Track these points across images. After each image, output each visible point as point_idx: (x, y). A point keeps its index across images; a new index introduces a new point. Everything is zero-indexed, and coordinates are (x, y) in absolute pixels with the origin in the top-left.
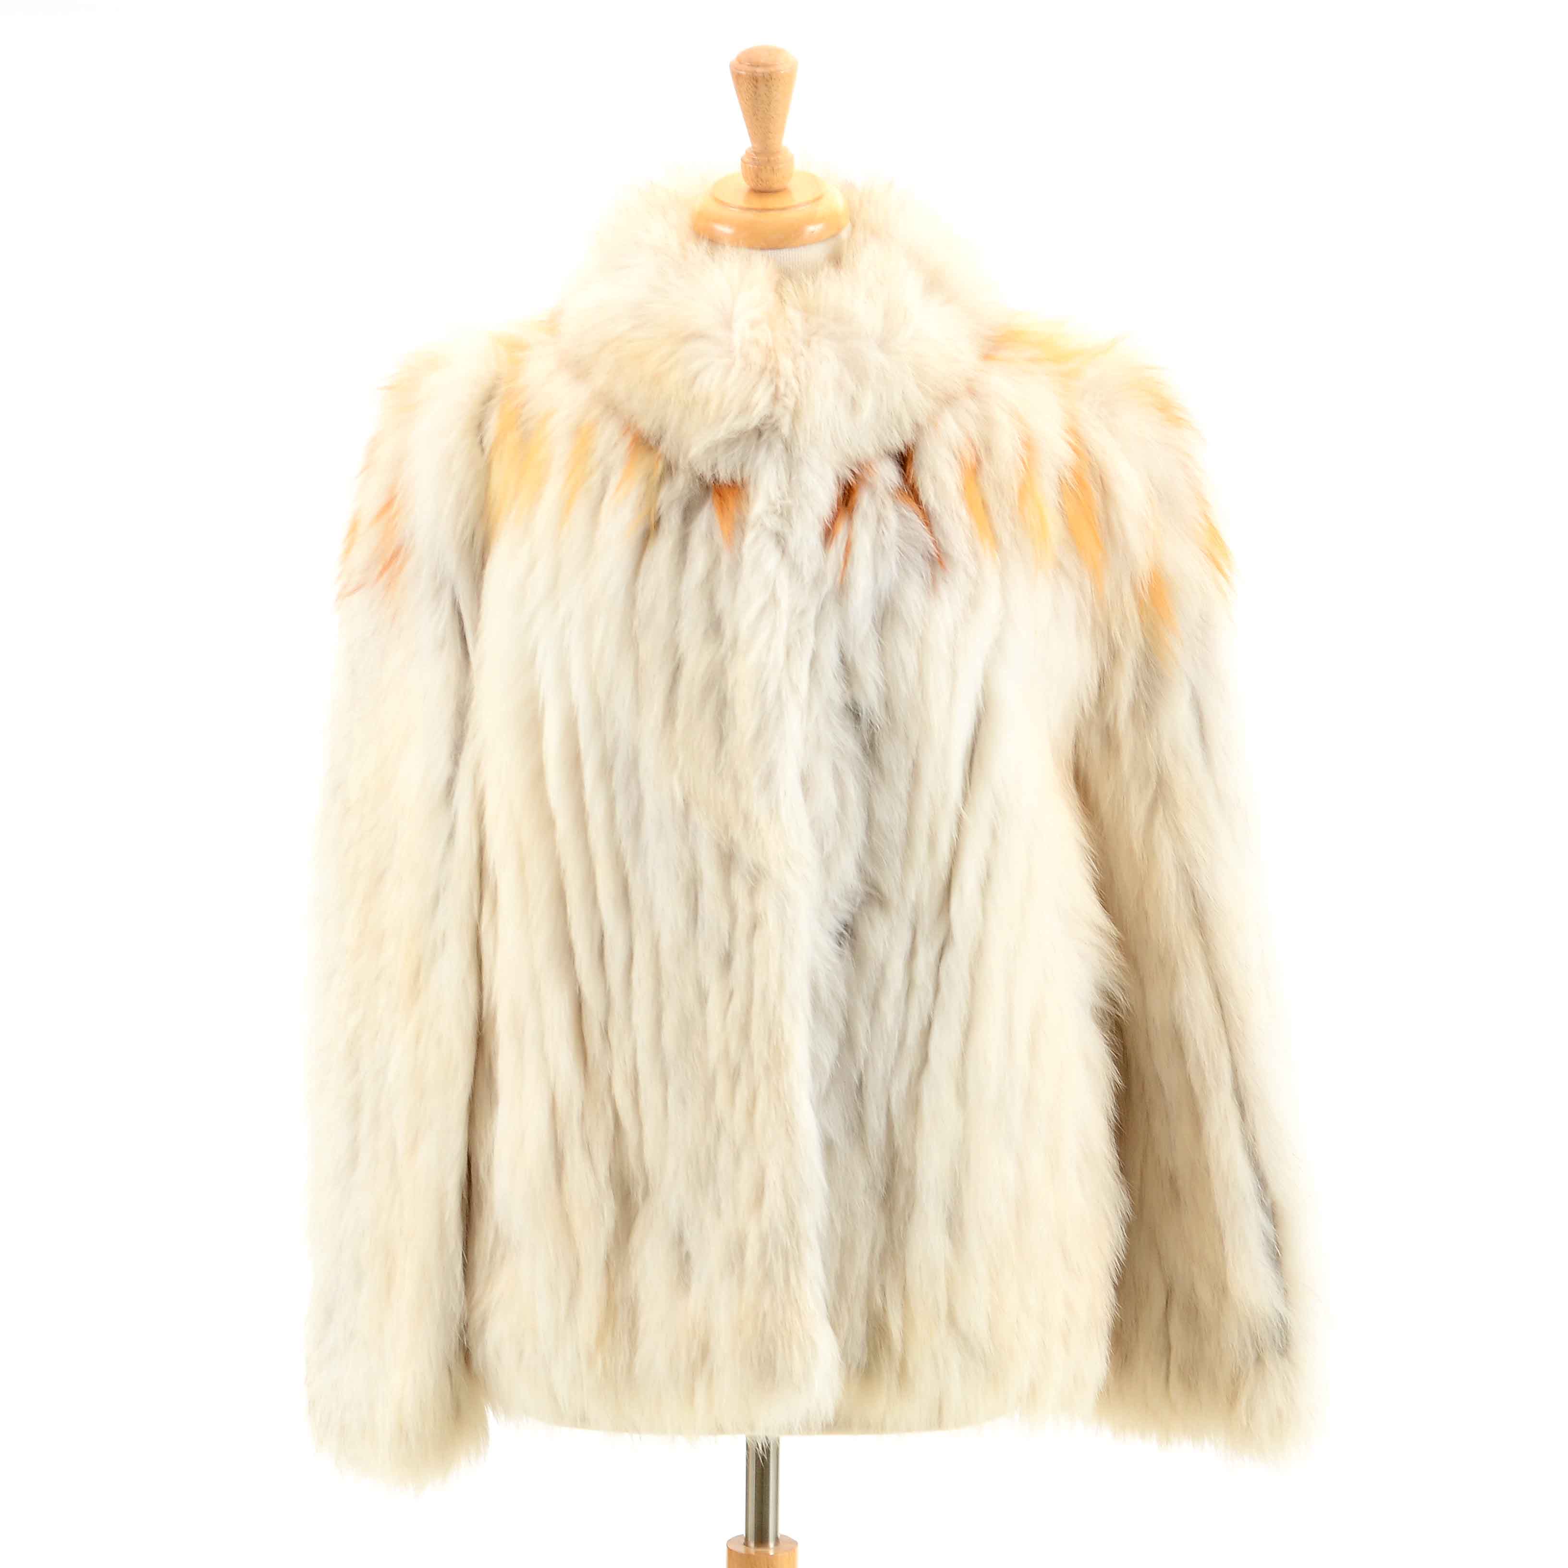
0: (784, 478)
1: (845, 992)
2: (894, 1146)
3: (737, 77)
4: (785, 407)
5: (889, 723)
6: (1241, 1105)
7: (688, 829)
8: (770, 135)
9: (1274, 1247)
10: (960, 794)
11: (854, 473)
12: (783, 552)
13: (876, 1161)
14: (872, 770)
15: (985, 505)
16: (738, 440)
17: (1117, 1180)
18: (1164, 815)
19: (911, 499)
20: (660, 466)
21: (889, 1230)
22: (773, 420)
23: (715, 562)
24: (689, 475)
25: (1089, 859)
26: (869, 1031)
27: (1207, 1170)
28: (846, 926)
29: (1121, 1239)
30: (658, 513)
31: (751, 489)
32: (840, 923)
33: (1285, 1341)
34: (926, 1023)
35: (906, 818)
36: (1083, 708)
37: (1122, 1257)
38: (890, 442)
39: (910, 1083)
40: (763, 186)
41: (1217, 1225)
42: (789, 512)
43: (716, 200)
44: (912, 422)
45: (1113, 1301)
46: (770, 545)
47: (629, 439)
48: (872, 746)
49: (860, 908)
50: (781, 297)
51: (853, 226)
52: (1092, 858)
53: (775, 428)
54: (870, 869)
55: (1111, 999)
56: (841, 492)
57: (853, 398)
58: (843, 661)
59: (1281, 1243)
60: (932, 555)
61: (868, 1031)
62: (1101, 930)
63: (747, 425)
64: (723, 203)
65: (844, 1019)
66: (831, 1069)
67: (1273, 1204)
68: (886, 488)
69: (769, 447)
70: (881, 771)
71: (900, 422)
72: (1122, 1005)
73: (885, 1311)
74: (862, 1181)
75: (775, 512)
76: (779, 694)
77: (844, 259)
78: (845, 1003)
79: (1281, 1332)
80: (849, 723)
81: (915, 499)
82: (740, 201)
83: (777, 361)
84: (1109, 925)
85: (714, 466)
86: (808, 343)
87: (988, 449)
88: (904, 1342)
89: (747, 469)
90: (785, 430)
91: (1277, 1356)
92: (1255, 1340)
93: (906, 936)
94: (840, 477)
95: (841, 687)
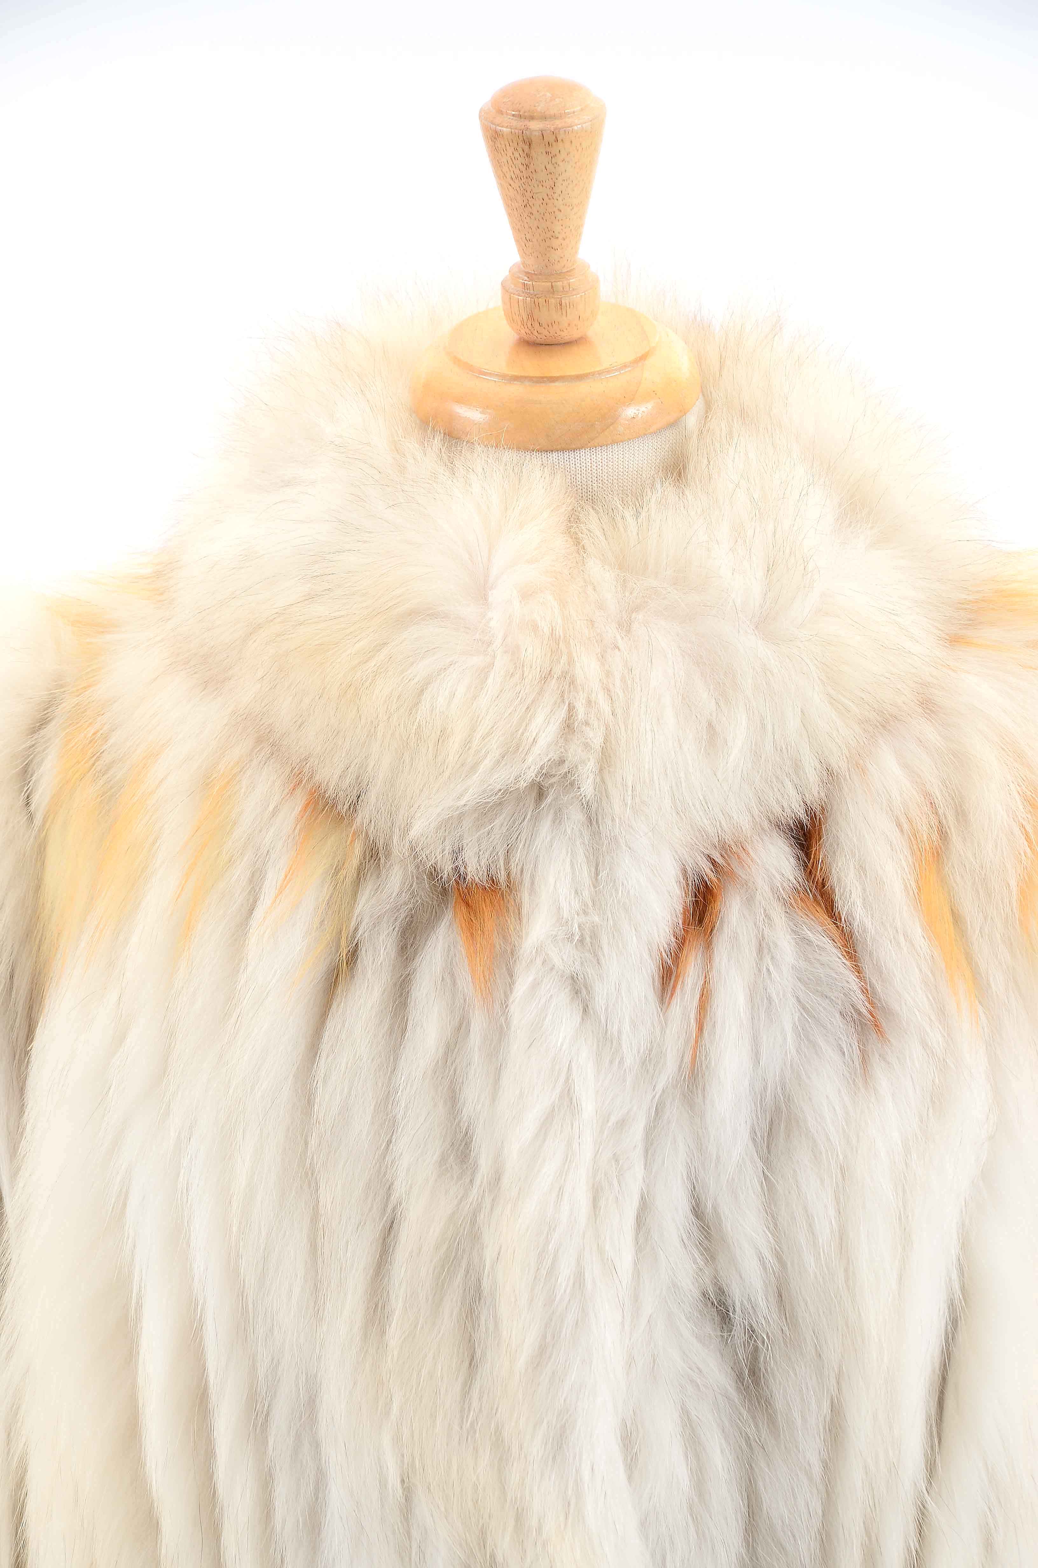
0: (585, 875)
3: (494, 137)
4: (587, 746)
5: (785, 1329)
7: (410, 1537)
8: (555, 243)
11: (714, 863)
12: (585, 1010)
14: (754, 1418)
15: (957, 918)
16: (500, 804)
19: (818, 909)
20: (358, 849)
22: (564, 769)
23: (461, 1028)
24: (411, 868)
30: (354, 937)
31: (525, 897)
35: (820, 1512)
38: (778, 802)
40: (543, 335)
42: (594, 936)
43: (457, 361)
44: (818, 766)
46: (562, 997)
47: (300, 800)
48: (754, 1372)
50: (577, 542)
51: (708, 406)
53: (569, 783)
56: (690, 899)
57: (710, 725)
58: (697, 1211)
60: (860, 1013)
63: (517, 779)
64: (469, 368)
68: (774, 890)
69: (558, 818)
70: (772, 1421)
71: (797, 766)
75: (570, 938)
76: (579, 1279)
77: (691, 467)
80: (710, 1329)
81: (826, 908)
82: (500, 363)
83: (571, 662)
85: (457, 852)
86: (625, 627)
87: (961, 814)
89: (517, 856)
90: (587, 788)
94: (689, 870)
95: (695, 1262)
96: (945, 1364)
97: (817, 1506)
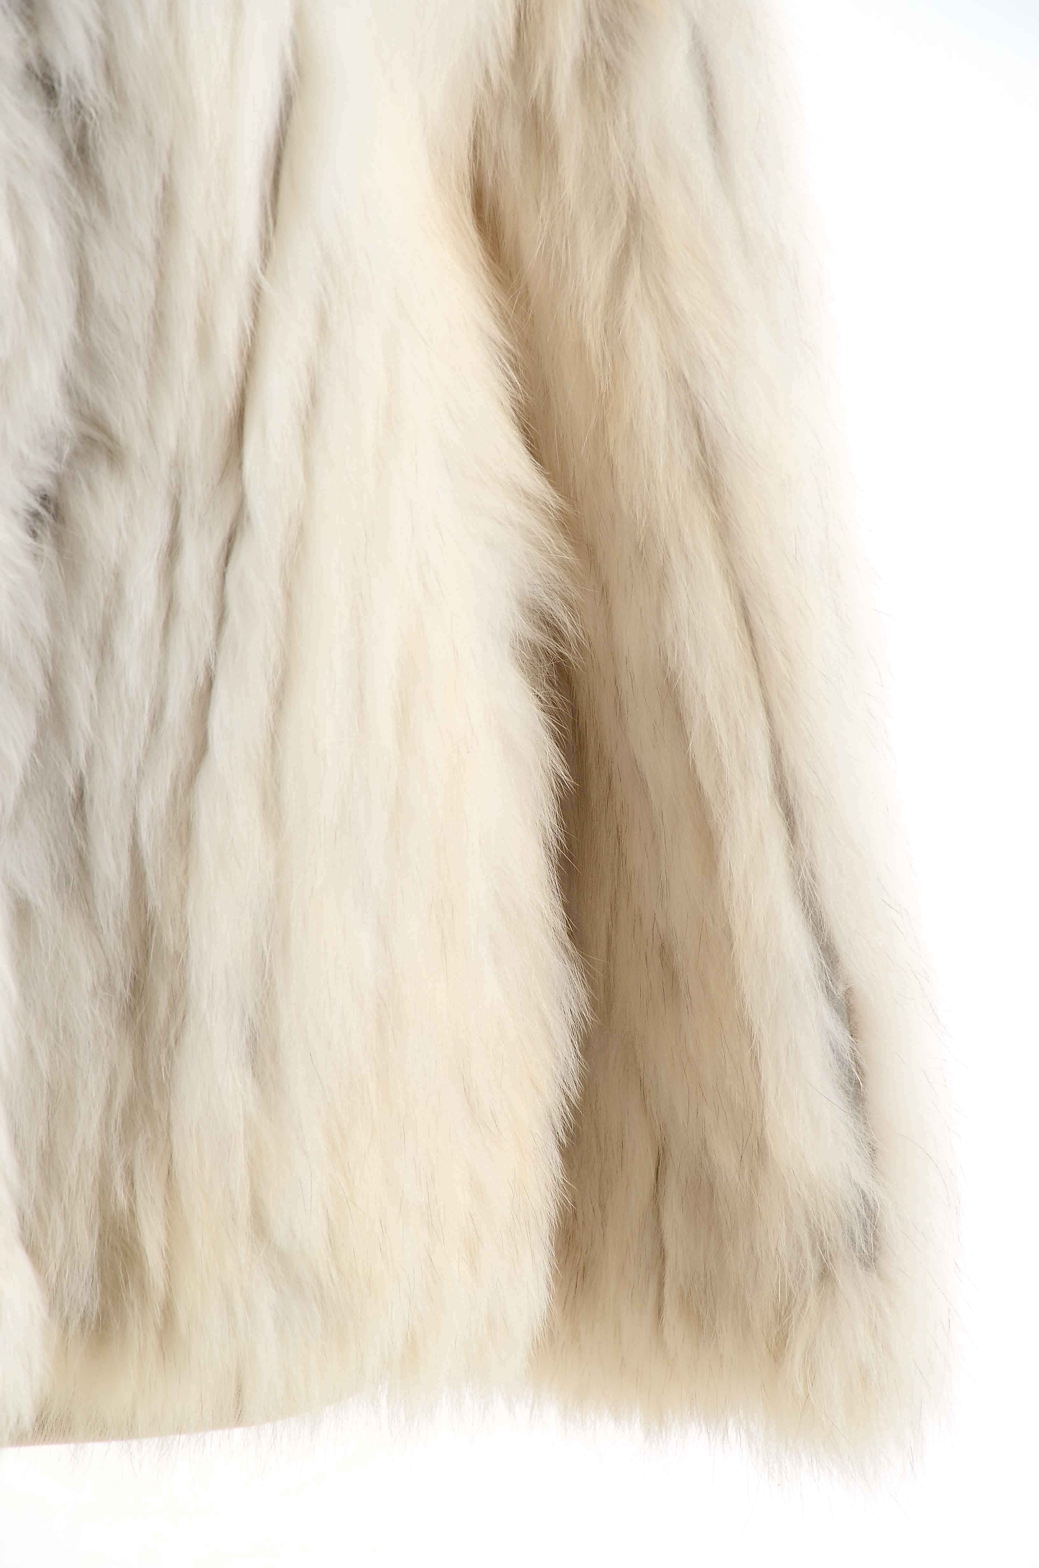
1: (46, 624)
2: (146, 907)
5: (115, 105)
6: (789, 814)
9: (850, 1071)
10: (256, 245)
13: (112, 939)
14: (84, 196)
17: (564, 956)
18: (643, 277)
21: (140, 1065)
25: (503, 364)
26: (95, 697)
27: (728, 933)
28: (45, 499)
29: (573, 1063)
32: (33, 492)
33: (871, 1240)
34: (201, 680)
35: (153, 293)
36: (487, 71)
37: (574, 1094)
39: (175, 790)
41: (746, 1030)
45: (560, 1176)
48: (83, 149)
49: (69, 464)
52: (509, 361)
54: (86, 386)
55: (547, 623)
59: (863, 1063)
61: (92, 696)
62: (527, 496)
65: (46, 673)
66: (24, 769)
67: (849, 992)
72: (571, 636)
73: (132, 1213)
74: (87, 976)
78: (46, 643)
79: (864, 1225)
80: (35, 103)
84: (542, 487)
88: (169, 1272)
91: (860, 1272)
92: (818, 1240)
93: (160, 518)
95: (17, 31)
96: (280, 145)
97: (149, 285)
